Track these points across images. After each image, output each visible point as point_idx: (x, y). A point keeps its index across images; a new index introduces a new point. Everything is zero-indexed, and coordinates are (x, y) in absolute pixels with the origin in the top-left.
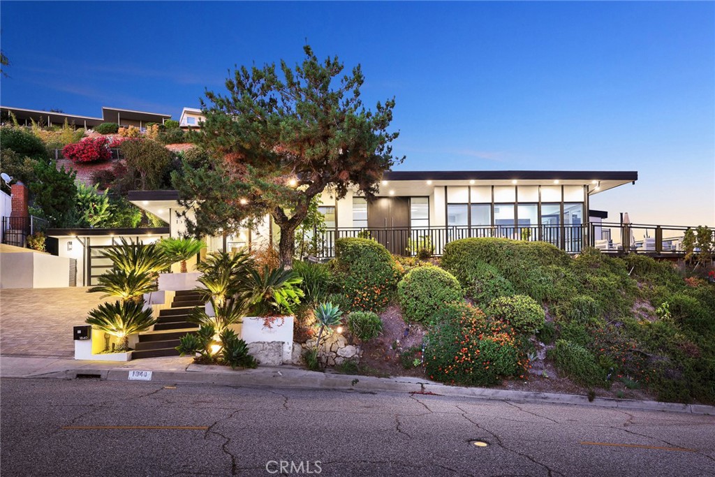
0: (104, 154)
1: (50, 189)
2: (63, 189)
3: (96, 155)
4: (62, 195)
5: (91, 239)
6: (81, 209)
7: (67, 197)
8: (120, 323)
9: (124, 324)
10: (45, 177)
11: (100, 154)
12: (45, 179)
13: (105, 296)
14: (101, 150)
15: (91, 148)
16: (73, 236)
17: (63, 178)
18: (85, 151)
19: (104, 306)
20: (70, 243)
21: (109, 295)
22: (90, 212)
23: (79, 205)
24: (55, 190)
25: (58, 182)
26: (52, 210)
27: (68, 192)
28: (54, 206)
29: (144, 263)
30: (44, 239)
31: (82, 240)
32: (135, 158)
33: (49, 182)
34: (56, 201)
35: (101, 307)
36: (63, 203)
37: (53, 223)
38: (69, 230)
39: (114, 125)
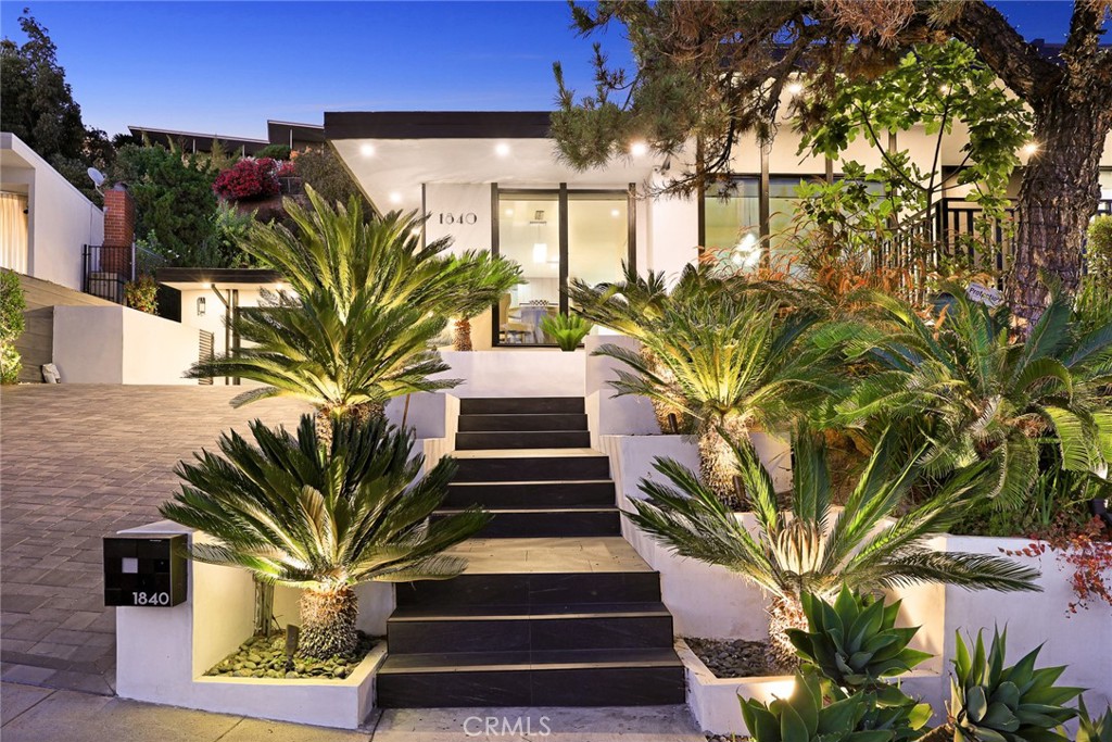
0: (269, 186)
1: (169, 196)
2: (193, 198)
3: (256, 187)
4: (191, 212)
5: (240, 294)
6: (228, 254)
7: (199, 216)
8: (321, 530)
9: (340, 537)
10: (161, 174)
11: (262, 186)
12: (161, 178)
13: (253, 395)
14: (264, 179)
15: (249, 175)
16: (207, 285)
17: (193, 179)
18: (241, 181)
19: (252, 441)
20: (202, 300)
21: (271, 393)
22: (243, 260)
23: (225, 247)
24: (178, 201)
25: (184, 184)
26: (174, 239)
27: (202, 207)
28: (177, 233)
29: (393, 284)
30: (154, 291)
31: (225, 295)
32: (316, 179)
33: (168, 183)
34: (180, 220)
35: (236, 446)
36: (193, 227)
37: (175, 263)
38: (198, 272)
39: (285, 148)
